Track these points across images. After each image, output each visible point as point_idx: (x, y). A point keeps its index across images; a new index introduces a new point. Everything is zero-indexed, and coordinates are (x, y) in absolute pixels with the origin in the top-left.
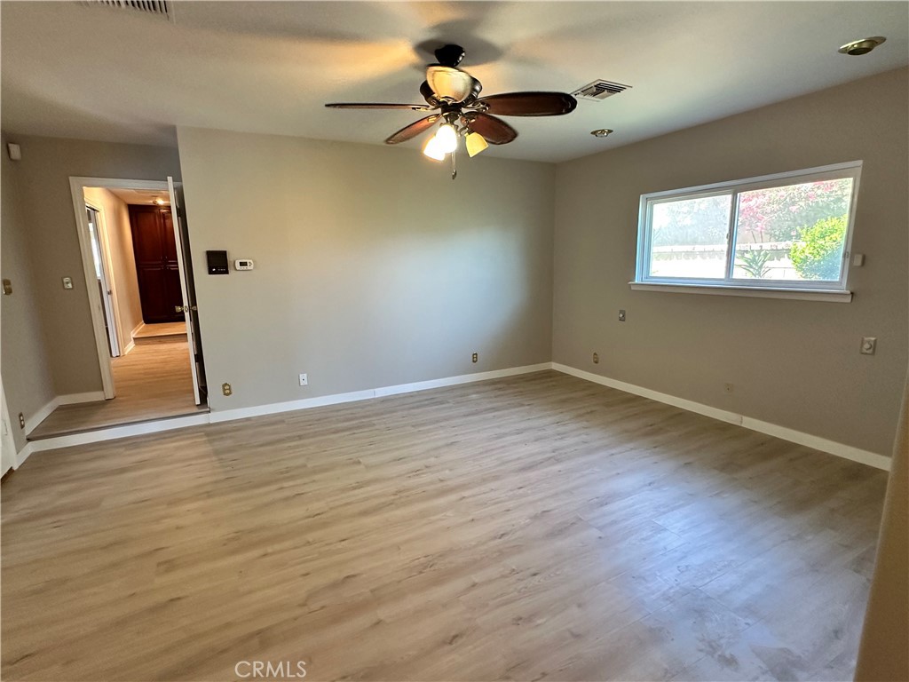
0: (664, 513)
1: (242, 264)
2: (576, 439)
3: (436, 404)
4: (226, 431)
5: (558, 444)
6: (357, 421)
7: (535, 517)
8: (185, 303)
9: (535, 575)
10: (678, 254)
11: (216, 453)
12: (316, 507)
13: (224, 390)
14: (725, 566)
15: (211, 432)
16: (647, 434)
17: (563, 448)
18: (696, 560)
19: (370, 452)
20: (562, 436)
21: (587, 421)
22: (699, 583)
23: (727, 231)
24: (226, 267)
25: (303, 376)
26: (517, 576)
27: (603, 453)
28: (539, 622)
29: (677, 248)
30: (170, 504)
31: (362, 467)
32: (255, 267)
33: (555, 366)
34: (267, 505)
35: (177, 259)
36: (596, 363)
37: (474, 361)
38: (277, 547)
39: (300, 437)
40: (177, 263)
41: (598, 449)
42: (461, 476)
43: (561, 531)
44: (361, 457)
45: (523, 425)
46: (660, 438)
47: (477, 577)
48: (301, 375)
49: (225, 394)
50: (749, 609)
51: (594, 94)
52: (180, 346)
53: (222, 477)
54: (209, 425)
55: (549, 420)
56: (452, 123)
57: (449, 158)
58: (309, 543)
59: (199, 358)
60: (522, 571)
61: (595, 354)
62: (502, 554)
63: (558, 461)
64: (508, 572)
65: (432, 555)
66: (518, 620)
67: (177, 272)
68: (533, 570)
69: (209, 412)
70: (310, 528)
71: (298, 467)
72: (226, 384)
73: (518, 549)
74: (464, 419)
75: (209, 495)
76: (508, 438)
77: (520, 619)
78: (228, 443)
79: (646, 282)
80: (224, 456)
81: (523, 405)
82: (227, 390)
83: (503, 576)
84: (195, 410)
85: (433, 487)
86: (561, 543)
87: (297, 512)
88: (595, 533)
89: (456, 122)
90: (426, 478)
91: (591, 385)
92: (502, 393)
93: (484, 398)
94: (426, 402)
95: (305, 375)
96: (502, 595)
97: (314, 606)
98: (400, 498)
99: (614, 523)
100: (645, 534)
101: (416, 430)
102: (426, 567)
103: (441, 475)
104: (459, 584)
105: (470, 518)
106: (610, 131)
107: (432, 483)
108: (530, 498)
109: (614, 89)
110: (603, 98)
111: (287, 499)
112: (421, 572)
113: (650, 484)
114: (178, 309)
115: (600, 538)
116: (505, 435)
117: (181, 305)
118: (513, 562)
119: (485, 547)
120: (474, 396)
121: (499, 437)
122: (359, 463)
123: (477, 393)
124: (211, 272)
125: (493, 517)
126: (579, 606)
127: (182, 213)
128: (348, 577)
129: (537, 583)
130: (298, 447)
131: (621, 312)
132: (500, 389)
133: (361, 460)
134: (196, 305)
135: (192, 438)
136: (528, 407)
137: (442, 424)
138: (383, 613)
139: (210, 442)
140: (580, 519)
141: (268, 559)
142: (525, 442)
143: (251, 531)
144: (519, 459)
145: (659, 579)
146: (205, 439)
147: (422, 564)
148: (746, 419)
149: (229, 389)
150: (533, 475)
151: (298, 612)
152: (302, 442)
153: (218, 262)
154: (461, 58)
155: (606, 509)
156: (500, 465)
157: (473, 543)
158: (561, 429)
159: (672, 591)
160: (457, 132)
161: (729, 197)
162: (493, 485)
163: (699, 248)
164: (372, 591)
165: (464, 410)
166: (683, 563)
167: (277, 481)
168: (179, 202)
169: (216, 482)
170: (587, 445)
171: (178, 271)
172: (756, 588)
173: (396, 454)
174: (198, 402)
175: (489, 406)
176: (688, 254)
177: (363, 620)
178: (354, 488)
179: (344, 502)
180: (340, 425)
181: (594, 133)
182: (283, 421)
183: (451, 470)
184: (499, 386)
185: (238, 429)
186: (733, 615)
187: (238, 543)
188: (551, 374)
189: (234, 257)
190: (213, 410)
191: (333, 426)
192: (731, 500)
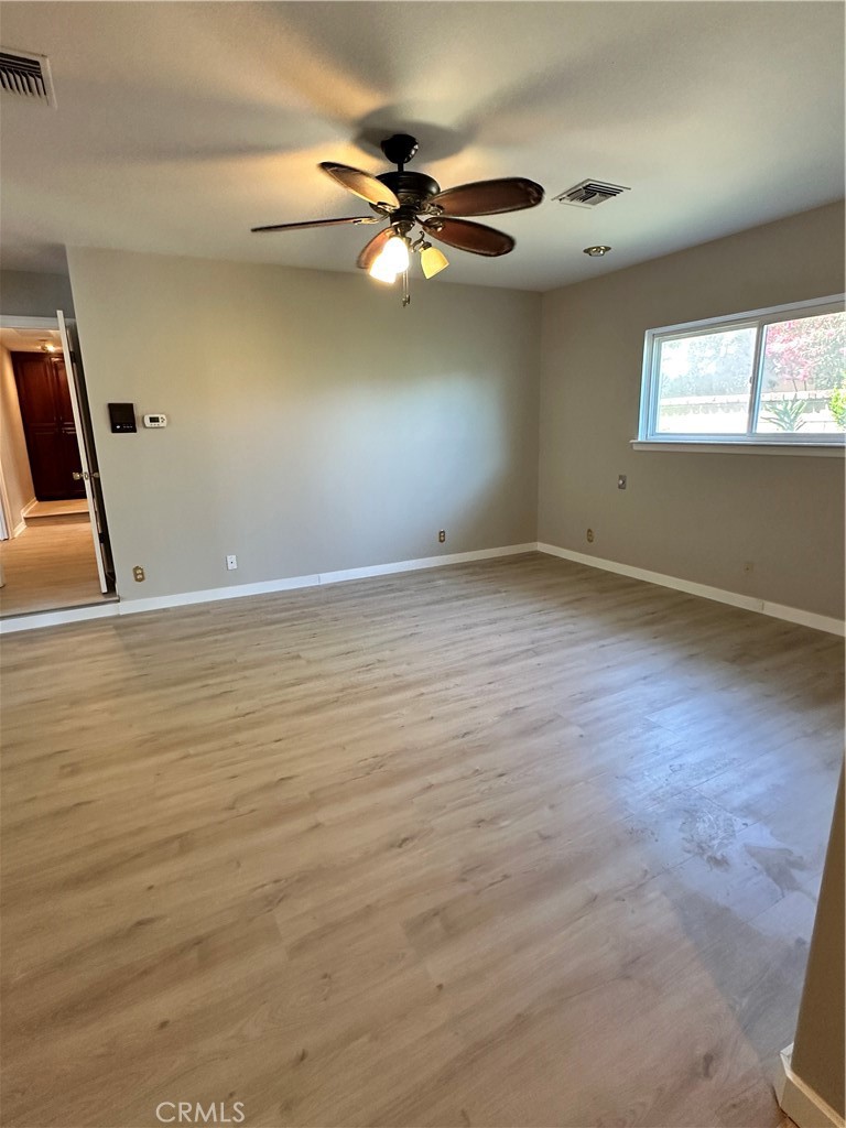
0: (660, 709)
1: (153, 420)
2: (563, 629)
3: (392, 591)
4: (139, 624)
5: (539, 634)
6: (298, 611)
7: (506, 715)
8: (85, 468)
9: (501, 775)
10: (695, 408)
11: (127, 647)
12: (245, 706)
13: (136, 575)
14: (726, 765)
15: (122, 625)
16: (647, 624)
17: (543, 640)
18: (690, 759)
19: (310, 646)
20: (543, 626)
21: (576, 609)
22: (692, 783)
23: (751, 374)
24: (134, 424)
25: (232, 558)
26: (481, 777)
27: (593, 645)
28: (503, 824)
29: (694, 400)
30: (74, 703)
31: (302, 662)
32: (169, 422)
33: (541, 547)
34: (189, 704)
35: (73, 421)
36: (589, 541)
37: (441, 541)
38: (201, 748)
39: (229, 630)
40: (74, 426)
41: (587, 640)
42: (422, 670)
43: (535, 729)
44: (303, 650)
45: (497, 614)
46: (661, 627)
47: (434, 778)
48: (229, 557)
49: (137, 580)
50: (748, 810)
51: (584, 199)
52: (82, 527)
53: (135, 673)
54: (119, 617)
55: (530, 608)
56: (403, 235)
57: (400, 280)
58: (237, 744)
59: (104, 538)
60: (486, 771)
61: (589, 531)
62: (463, 754)
63: (537, 654)
64: (470, 773)
65: (382, 756)
66: (480, 822)
67: (75, 437)
68: (500, 771)
69: (118, 601)
70: (238, 729)
71: (225, 663)
72: (137, 568)
73: (482, 748)
74: (427, 608)
75: (119, 693)
76: (479, 629)
77: (483, 821)
78: (141, 637)
79: (652, 439)
80: (137, 651)
81: (500, 592)
82: (139, 575)
83: (464, 778)
84: (102, 599)
85: (386, 683)
86: (536, 742)
87: (225, 710)
88: (575, 731)
89: (408, 235)
90: (378, 673)
91: (585, 568)
92: (473, 578)
93: (452, 584)
94: (383, 589)
95: (234, 557)
96: (463, 796)
97: (243, 809)
98: (346, 695)
99: (599, 719)
100: (634, 732)
101: (368, 620)
102: (374, 769)
103: (396, 670)
104: (412, 785)
105: (430, 715)
106: (607, 249)
107: (385, 679)
108: (502, 694)
109: (608, 192)
110: (594, 203)
111: (213, 697)
112: (368, 774)
113: (645, 678)
114: (77, 476)
115: (581, 736)
116: (476, 625)
117: (80, 471)
118: (477, 762)
119: (444, 747)
120: (441, 582)
121: (467, 627)
122: (299, 657)
123: (444, 578)
124: (114, 430)
125: (455, 714)
126: (552, 807)
127: (76, 357)
128: (282, 779)
129: (503, 784)
130: (225, 640)
131: (621, 477)
132: (472, 574)
133: (301, 654)
134: (98, 471)
135: (98, 631)
136: (504, 594)
137: (401, 613)
138: (323, 816)
139: (120, 635)
140: (560, 716)
141: (190, 761)
142: (499, 633)
143: (169, 732)
144: (490, 651)
145: (647, 779)
146: (114, 632)
147: (369, 765)
148: (769, 605)
149: (142, 574)
150: (504, 669)
151: (224, 815)
152: (230, 635)
153: (123, 418)
154: (413, 152)
155: (592, 704)
156: (466, 658)
157: (430, 743)
158: (543, 618)
159: (661, 791)
160: (409, 246)
161: (754, 330)
162: (458, 680)
163: (720, 399)
164: (312, 793)
165: (428, 598)
166: (677, 762)
167: (199, 678)
168: (73, 344)
169: (128, 679)
170: (573, 636)
171: (75, 435)
172: (758, 787)
173: (343, 647)
174: (105, 590)
175: (457, 593)
176: (707, 407)
177: (299, 824)
178: (293, 685)
179: (279, 699)
180: (277, 616)
181: (587, 251)
182: (208, 612)
183: (409, 664)
184: (471, 570)
185: (151, 622)
186: (729, 815)
187: (154, 744)
188: (536, 556)
189: (142, 411)
190: (124, 599)
191: (269, 617)
192: (740, 695)
